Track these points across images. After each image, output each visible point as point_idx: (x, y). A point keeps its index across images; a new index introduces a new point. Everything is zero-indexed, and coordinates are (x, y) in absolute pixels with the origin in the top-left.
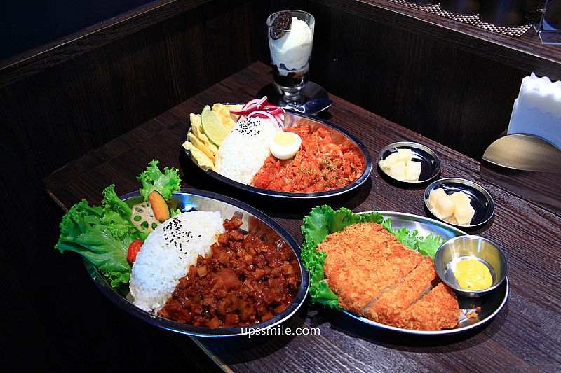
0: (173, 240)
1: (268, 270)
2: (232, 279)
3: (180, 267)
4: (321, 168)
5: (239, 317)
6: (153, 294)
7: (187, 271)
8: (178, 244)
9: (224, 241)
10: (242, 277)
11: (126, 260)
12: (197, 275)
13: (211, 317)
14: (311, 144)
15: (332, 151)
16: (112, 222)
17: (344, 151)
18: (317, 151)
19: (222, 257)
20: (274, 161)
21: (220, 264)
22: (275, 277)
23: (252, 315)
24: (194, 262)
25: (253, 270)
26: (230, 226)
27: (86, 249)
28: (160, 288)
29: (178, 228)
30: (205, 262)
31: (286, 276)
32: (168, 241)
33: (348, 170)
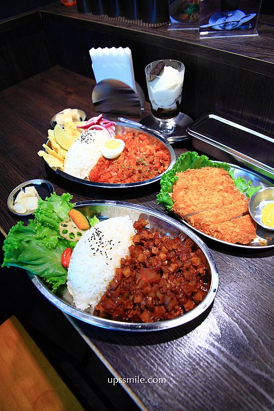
0: (98, 249)
1: (180, 264)
2: (152, 276)
3: (108, 271)
4: (138, 164)
5: (165, 308)
6: (89, 295)
7: (113, 273)
8: (103, 252)
9: (138, 241)
10: (161, 272)
11: (61, 265)
12: (123, 276)
13: (142, 311)
14: (133, 147)
15: (148, 151)
16: (45, 237)
17: (157, 150)
18: (137, 151)
19: (141, 257)
20: (104, 160)
21: (140, 263)
22: (187, 269)
23: (176, 305)
24: (118, 265)
25: (169, 265)
26: (139, 227)
27: (27, 264)
28: (94, 290)
29: (100, 239)
30: (127, 263)
31: (196, 268)
32: (94, 251)
33: (158, 165)
